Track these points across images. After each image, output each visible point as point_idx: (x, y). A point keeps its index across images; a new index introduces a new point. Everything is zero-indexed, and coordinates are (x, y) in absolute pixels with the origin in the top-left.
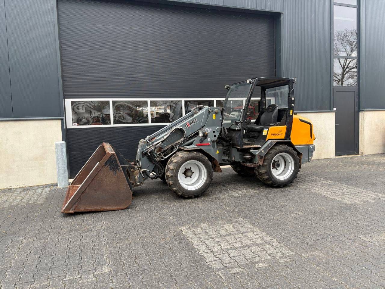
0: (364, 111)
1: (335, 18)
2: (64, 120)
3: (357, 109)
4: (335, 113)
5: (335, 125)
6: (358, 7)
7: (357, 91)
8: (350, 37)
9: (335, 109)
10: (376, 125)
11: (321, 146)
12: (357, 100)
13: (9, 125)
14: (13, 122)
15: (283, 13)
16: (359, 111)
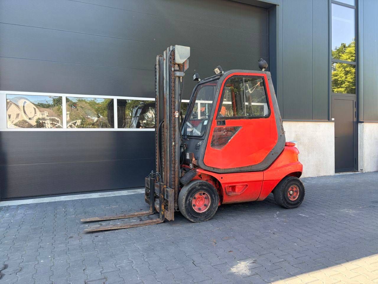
0: (362, 124)
1: (333, 18)
3: (355, 120)
4: (334, 123)
5: (334, 137)
6: (356, 8)
9: (333, 119)
12: (355, 110)
15: (278, 5)
16: (358, 122)
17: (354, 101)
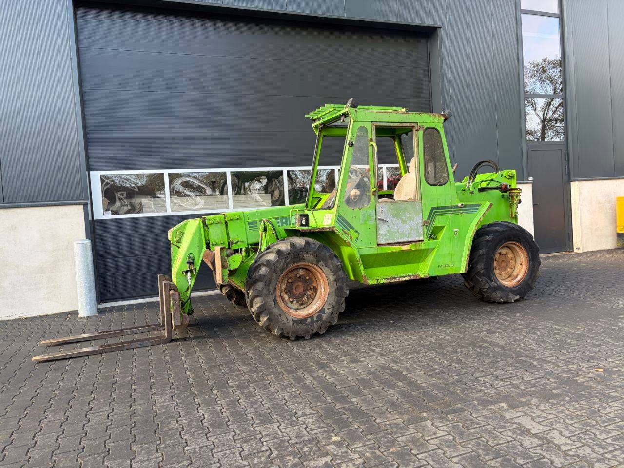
0: (577, 181)
2: (89, 206)
4: (531, 185)
5: (533, 205)
9: (531, 179)
10: (599, 203)
12: (566, 164)
14: (4, 210)
15: (441, 28)
16: (570, 181)
17: (563, 151)
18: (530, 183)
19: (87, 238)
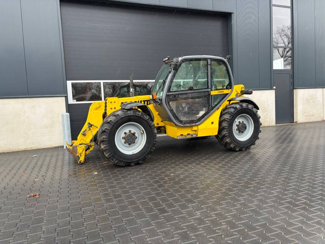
0: (297, 89)
1: (274, 16)
2: (67, 97)
3: (292, 87)
4: (274, 91)
5: (275, 100)
6: (291, 7)
7: (291, 73)
8: (287, 31)
9: (274, 87)
10: (307, 100)
11: (264, 116)
12: (292, 80)
13: (26, 101)
14: (29, 98)
15: (233, 13)
16: (294, 89)
17: (291, 74)
18: (274, 89)
19: (67, 112)
